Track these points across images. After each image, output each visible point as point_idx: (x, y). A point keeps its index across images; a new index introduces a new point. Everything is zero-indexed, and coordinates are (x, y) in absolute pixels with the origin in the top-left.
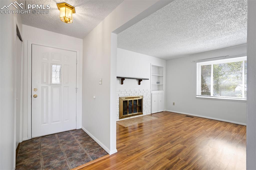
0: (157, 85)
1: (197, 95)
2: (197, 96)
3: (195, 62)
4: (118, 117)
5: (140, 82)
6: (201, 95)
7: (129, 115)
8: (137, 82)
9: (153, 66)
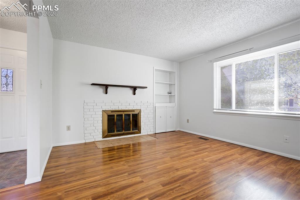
0: (169, 96)
1: (215, 108)
2: (215, 111)
3: (212, 62)
4: (101, 136)
5: (135, 91)
6: (220, 108)
7: (116, 133)
8: (131, 91)
9: (156, 70)
